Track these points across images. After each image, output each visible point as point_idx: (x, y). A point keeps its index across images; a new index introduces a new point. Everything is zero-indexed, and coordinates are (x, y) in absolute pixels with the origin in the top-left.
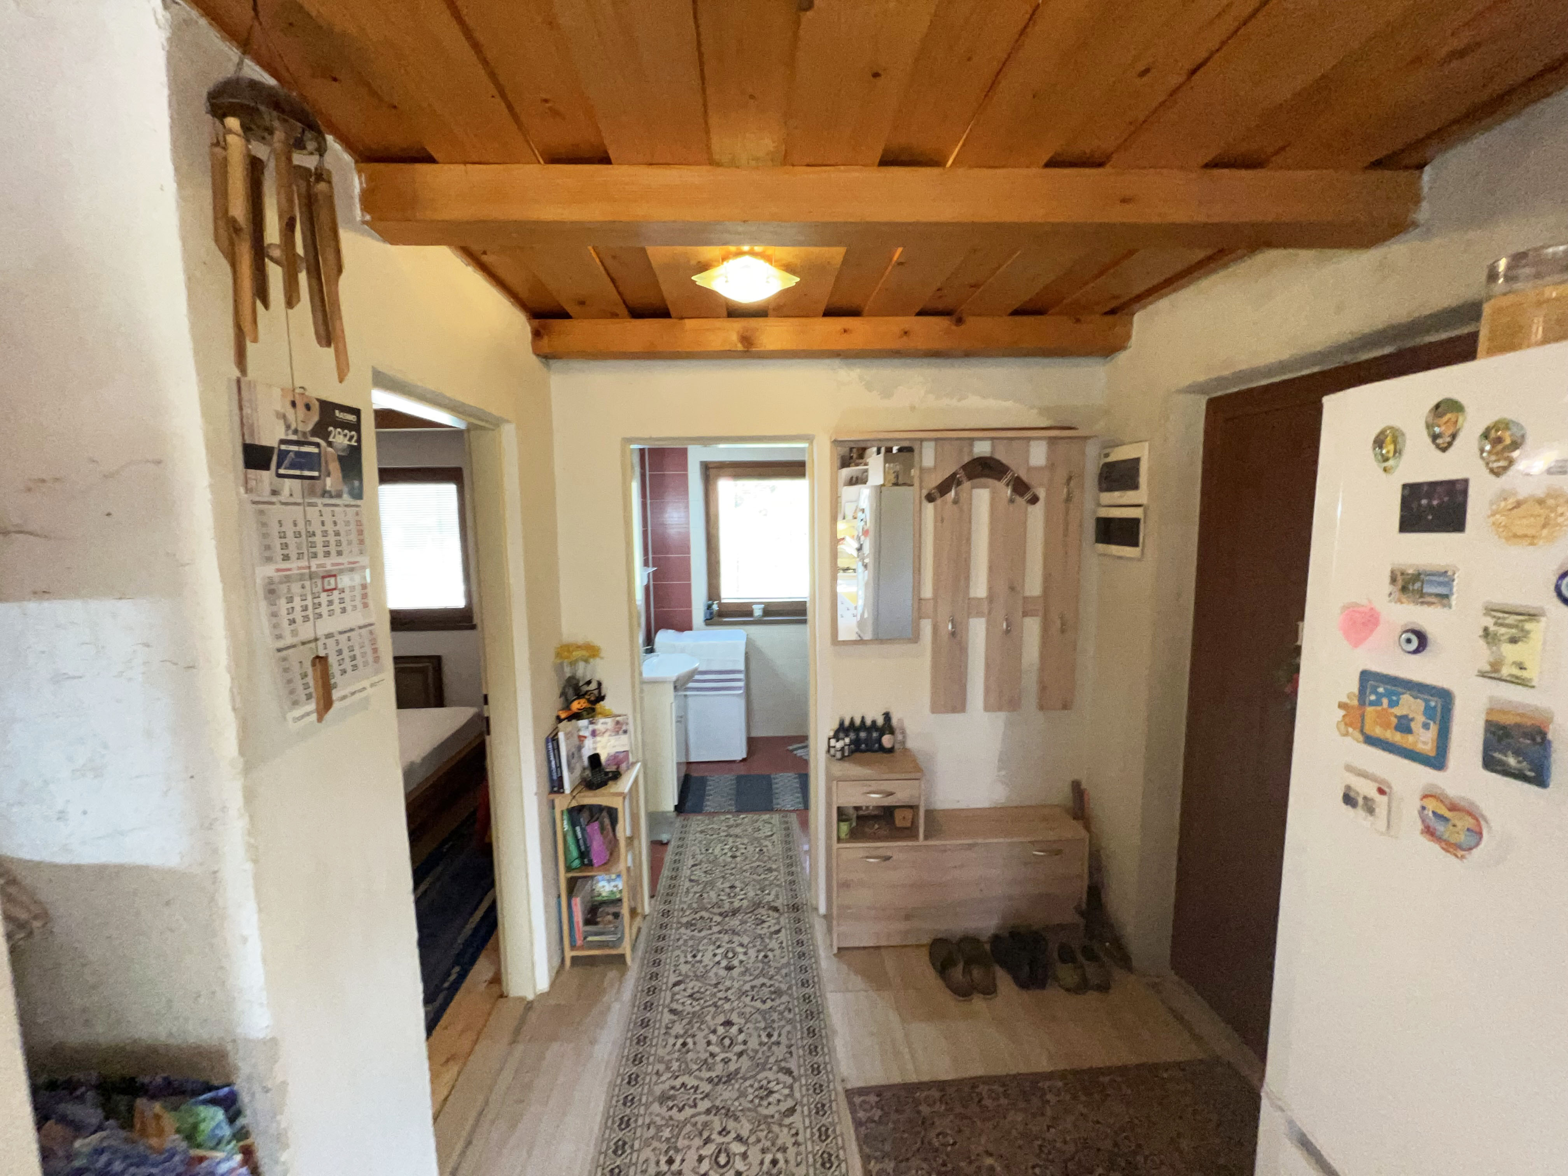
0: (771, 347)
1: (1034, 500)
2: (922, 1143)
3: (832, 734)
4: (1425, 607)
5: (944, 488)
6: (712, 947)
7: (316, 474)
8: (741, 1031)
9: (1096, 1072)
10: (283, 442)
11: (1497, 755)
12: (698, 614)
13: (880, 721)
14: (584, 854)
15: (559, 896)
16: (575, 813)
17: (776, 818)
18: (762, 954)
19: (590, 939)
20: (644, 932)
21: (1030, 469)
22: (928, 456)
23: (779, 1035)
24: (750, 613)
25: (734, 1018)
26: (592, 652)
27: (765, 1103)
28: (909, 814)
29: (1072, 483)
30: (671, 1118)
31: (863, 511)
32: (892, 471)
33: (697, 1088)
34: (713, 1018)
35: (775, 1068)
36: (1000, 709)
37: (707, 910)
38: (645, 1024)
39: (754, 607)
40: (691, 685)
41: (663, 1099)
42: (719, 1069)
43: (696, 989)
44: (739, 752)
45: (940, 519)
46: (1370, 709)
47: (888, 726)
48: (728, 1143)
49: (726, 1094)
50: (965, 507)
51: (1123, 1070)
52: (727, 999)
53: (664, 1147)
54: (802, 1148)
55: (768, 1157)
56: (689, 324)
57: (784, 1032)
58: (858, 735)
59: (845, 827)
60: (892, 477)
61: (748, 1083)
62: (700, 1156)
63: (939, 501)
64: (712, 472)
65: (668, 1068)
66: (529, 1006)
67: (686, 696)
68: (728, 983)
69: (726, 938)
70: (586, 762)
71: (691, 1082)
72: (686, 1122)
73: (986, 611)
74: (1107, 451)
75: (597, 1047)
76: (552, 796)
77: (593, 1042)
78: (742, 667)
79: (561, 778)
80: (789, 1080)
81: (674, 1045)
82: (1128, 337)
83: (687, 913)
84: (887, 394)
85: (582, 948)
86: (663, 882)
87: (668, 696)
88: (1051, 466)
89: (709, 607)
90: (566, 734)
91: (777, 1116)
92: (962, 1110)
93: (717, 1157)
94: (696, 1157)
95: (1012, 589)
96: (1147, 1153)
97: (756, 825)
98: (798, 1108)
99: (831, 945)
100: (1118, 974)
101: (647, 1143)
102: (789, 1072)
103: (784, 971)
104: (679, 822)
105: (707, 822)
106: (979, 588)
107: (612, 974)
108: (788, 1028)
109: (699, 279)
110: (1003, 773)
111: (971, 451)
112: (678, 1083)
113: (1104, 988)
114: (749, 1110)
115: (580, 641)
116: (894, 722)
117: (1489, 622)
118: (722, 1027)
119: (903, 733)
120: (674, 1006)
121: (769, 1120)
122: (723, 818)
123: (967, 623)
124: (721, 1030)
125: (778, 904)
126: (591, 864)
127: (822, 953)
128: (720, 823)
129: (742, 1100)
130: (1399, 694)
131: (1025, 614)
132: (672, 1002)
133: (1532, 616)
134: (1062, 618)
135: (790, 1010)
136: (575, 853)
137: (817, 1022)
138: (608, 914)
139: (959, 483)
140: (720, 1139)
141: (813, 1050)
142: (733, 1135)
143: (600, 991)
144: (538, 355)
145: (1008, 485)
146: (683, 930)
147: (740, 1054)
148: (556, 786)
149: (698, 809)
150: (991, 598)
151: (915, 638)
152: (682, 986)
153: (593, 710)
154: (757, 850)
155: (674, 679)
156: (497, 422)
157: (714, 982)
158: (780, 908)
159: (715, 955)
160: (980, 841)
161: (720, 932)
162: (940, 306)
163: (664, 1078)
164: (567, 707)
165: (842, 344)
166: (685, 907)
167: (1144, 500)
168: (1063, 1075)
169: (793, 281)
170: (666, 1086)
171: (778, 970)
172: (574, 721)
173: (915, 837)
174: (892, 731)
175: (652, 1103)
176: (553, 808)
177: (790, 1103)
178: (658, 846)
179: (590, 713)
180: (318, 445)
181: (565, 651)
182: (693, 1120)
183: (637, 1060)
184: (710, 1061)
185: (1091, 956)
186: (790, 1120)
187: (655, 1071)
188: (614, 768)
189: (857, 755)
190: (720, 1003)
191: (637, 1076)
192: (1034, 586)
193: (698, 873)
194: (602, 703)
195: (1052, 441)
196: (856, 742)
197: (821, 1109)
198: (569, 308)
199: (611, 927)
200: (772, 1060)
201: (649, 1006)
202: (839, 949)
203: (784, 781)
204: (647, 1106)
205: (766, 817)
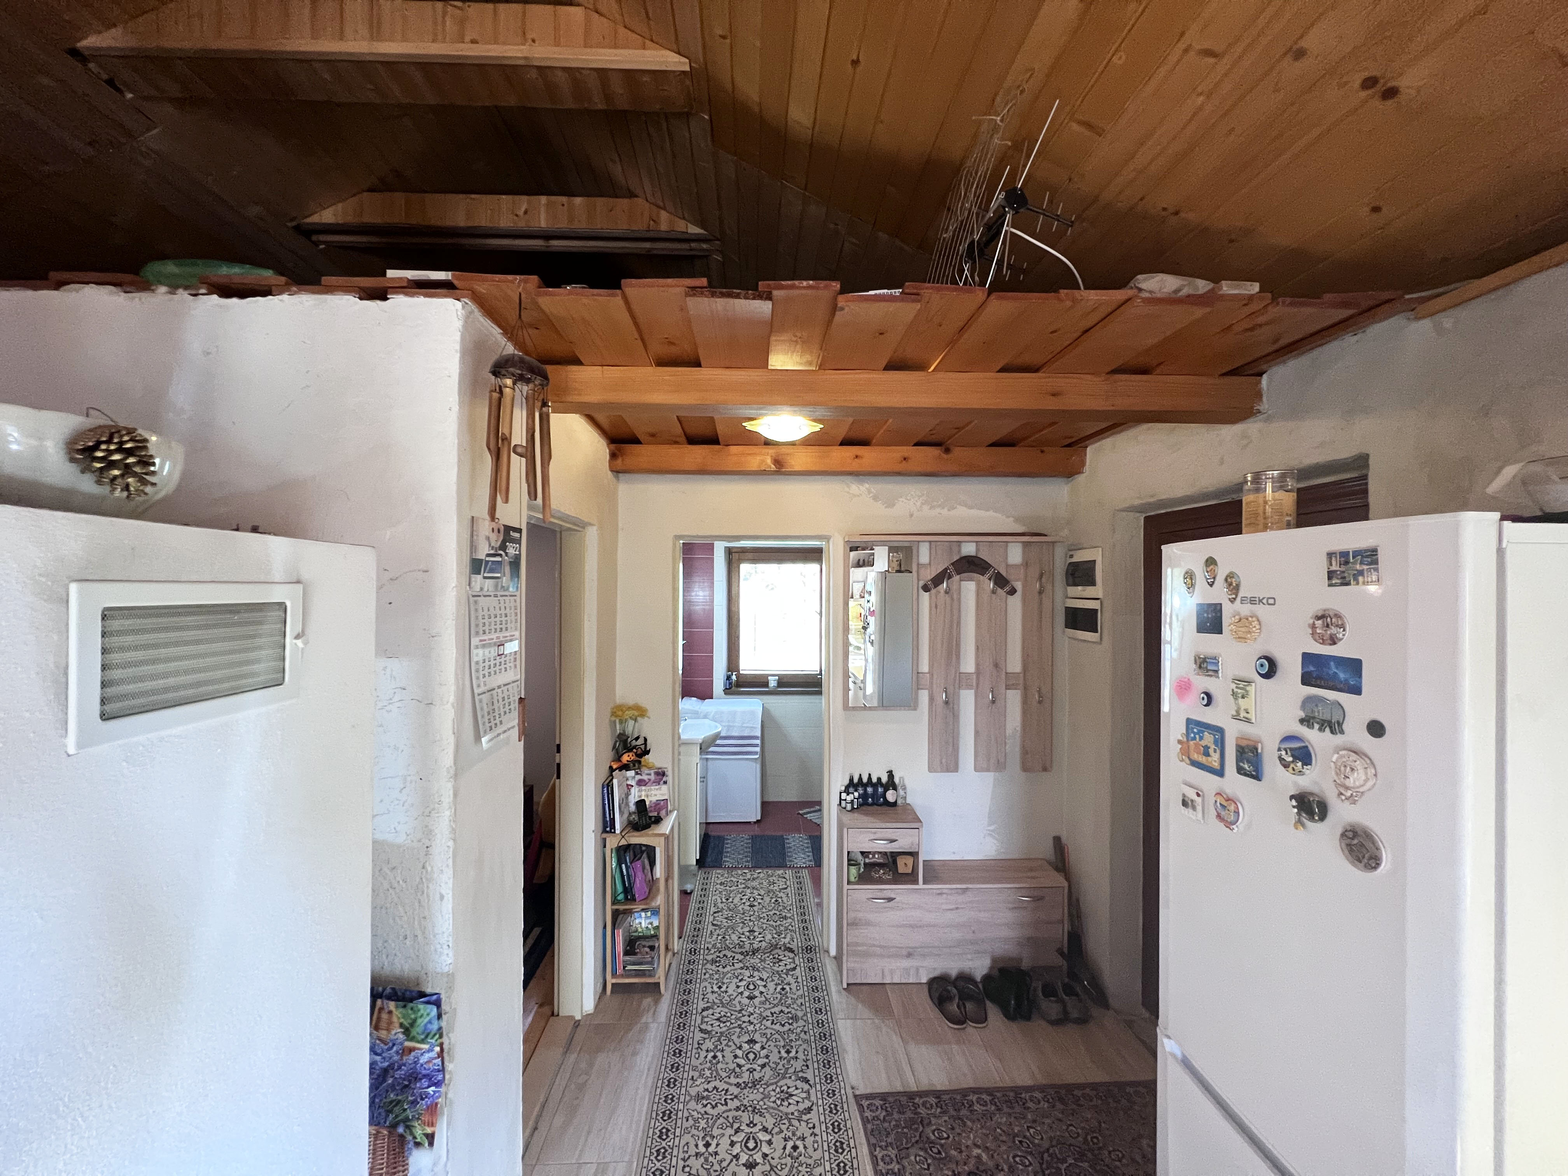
0: (797, 468)
1: (1013, 592)
2: (920, 1137)
3: (843, 788)
4: (1209, 678)
5: (937, 580)
6: (735, 980)
7: (499, 575)
8: (763, 1048)
9: (1070, 1088)
10: (488, 555)
11: (1241, 764)
12: (719, 684)
13: (884, 779)
14: (628, 891)
15: (605, 927)
16: (622, 851)
17: (789, 873)
18: (780, 987)
19: (629, 967)
20: (674, 966)
21: (1008, 566)
22: (924, 555)
23: (797, 1052)
24: (766, 685)
25: (757, 1037)
26: (640, 712)
27: (786, 1103)
28: (910, 860)
29: (1044, 580)
30: (706, 1113)
31: (870, 593)
32: (895, 560)
33: (727, 1090)
34: (739, 1037)
35: (793, 1078)
36: (988, 770)
37: (729, 949)
38: (679, 1040)
39: (770, 678)
40: (712, 749)
41: (699, 1098)
42: (746, 1077)
43: (723, 1014)
44: (754, 815)
45: (934, 607)
46: (1192, 743)
47: (891, 784)
48: (755, 1133)
49: (753, 1096)
50: (955, 596)
51: (1094, 1086)
52: (750, 1023)
53: (702, 1134)
54: (818, 1138)
55: (790, 1144)
56: (734, 449)
57: (801, 1050)
58: (865, 790)
59: (853, 870)
60: (895, 565)
61: (771, 1088)
62: (732, 1141)
63: (933, 591)
64: (735, 556)
65: (701, 1076)
66: (577, 1024)
67: (707, 759)
68: (751, 1010)
69: (747, 973)
70: (633, 808)
71: (722, 1086)
72: (719, 1116)
73: (974, 684)
74: (1071, 553)
75: (638, 1058)
76: (605, 835)
77: (635, 1054)
78: (759, 734)
79: (613, 820)
80: (806, 1087)
81: (706, 1057)
82: (1083, 463)
83: (712, 952)
84: (890, 505)
85: (622, 976)
86: (688, 927)
87: (694, 757)
88: (1026, 564)
89: (729, 678)
90: (618, 782)
91: (796, 1114)
92: (954, 1113)
93: (747, 1142)
94: (729, 1142)
95: (996, 665)
96: (1111, 1149)
97: (771, 879)
98: (814, 1108)
99: (842, 982)
100: (1095, 1011)
101: (687, 1131)
102: (807, 1081)
103: (799, 1002)
104: (700, 875)
105: (726, 875)
106: (968, 665)
107: (648, 1001)
108: (805, 1046)
109: (749, 426)
110: (992, 828)
111: (959, 551)
112: (710, 1087)
113: (1083, 1021)
114: (773, 1108)
115: (631, 703)
116: (897, 780)
117: (1234, 686)
118: (746, 1045)
119: (905, 789)
120: (704, 1027)
121: (790, 1116)
122: (740, 872)
123: (959, 693)
124: (746, 1047)
125: (794, 946)
126: (634, 899)
127: (833, 989)
128: (740, 876)
129: (766, 1100)
130: (1203, 732)
131: (1008, 687)
132: (702, 1023)
133: (1249, 682)
134: (1039, 692)
135: (805, 1032)
136: (620, 888)
137: (830, 1042)
138: (644, 946)
139: (950, 577)
140: (748, 1130)
141: (827, 1064)
142: (759, 1127)
143: (637, 1014)
144: (612, 471)
145: (990, 579)
146: (709, 966)
147: (763, 1066)
148: (607, 826)
149: (718, 864)
150: (978, 672)
151: (913, 705)
152: (711, 1011)
153: (640, 762)
154: (773, 900)
155: (700, 741)
156: (583, 525)
157: (738, 1008)
158: (795, 949)
159: (738, 987)
160: (970, 886)
161: (742, 968)
162: (933, 438)
163: (698, 1083)
164: (618, 758)
165: (855, 466)
166: (710, 946)
167: (1100, 596)
168: (1042, 1088)
169: (818, 427)
170: (701, 1089)
171: (794, 1001)
172: (624, 771)
173: (916, 882)
174: (895, 788)
175: (689, 1101)
176: (605, 846)
177: (807, 1104)
178: (685, 894)
179: (636, 765)
180: (500, 555)
181: (619, 713)
182: (725, 1115)
183: (675, 1067)
184: (737, 1070)
185: (1069, 990)
186: (808, 1116)
187: (690, 1077)
188: (655, 814)
189: (864, 808)
190: (744, 1025)
191: (676, 1080)
192: (1015, 664)
193: (720, 918)
194: (647, 756)
195: (1026, 544)
196: (864, 796)
197: (834, 1109)
198: (641, 437)
199: (648, 958)
200: (791, 1070)
201: (682, 1026)
202: (848, 985)
203: (796, 842)
204: (686, 1103)
205: (780, 872)
